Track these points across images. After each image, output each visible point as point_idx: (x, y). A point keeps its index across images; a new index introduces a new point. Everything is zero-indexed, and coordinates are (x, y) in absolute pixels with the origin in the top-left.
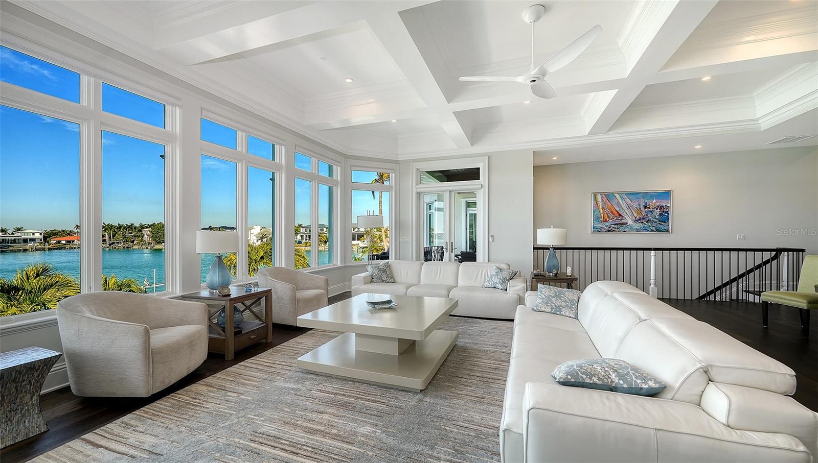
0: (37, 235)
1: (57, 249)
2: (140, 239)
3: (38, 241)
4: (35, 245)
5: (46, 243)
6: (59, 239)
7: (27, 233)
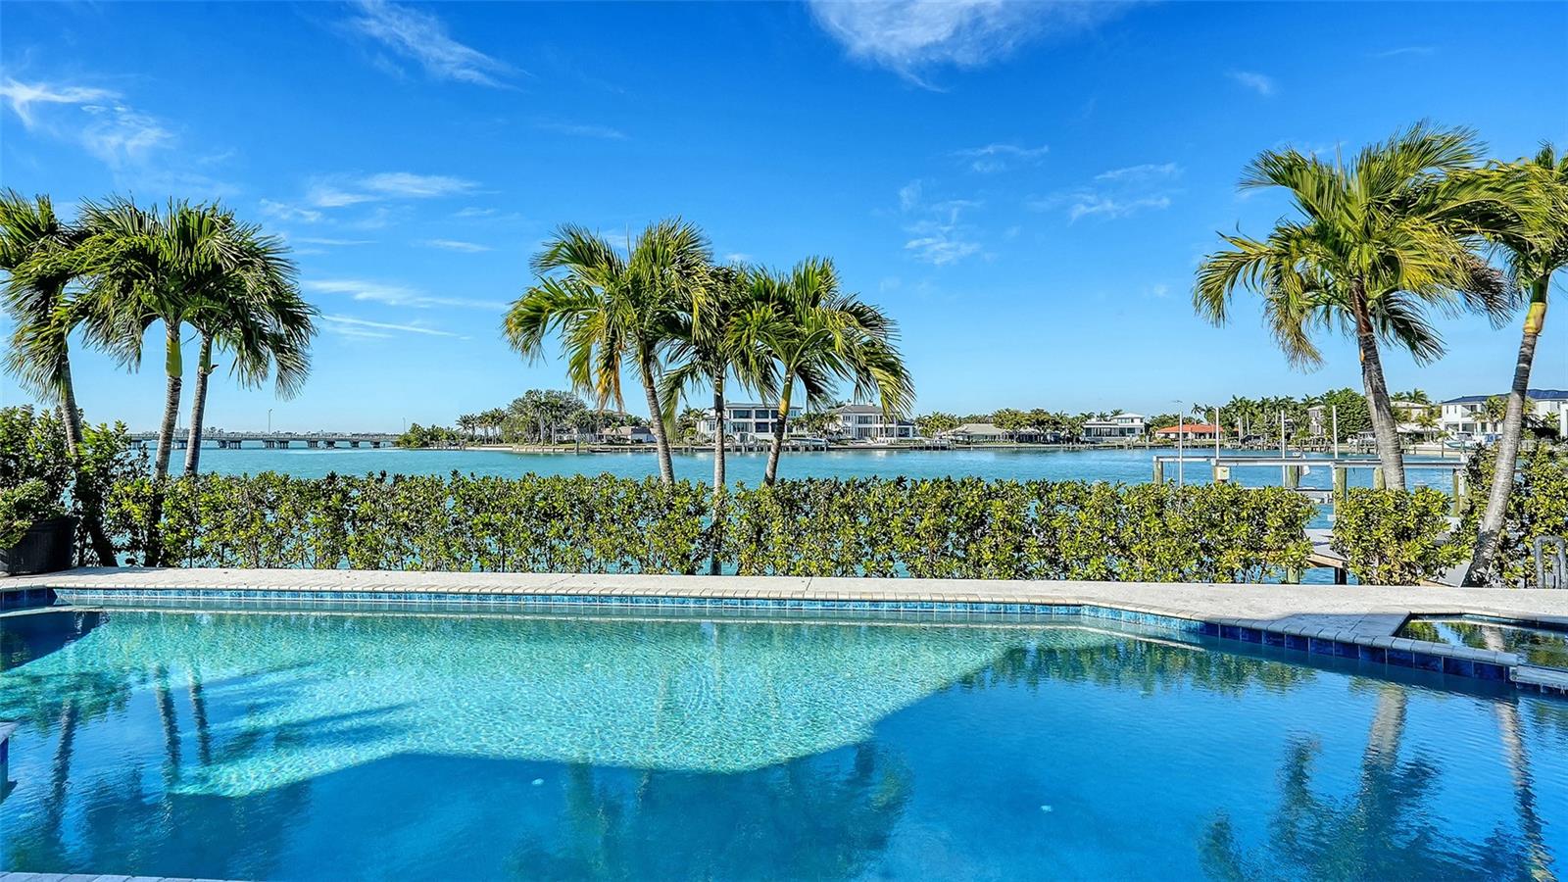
0: (1137, 422)
1: (1161, 447)
2: (1302, 429)
3: (1137, 432)
4: (1134, 439)
5: (1148, 437)
6: (1167, 430)
7: (1126, 419)
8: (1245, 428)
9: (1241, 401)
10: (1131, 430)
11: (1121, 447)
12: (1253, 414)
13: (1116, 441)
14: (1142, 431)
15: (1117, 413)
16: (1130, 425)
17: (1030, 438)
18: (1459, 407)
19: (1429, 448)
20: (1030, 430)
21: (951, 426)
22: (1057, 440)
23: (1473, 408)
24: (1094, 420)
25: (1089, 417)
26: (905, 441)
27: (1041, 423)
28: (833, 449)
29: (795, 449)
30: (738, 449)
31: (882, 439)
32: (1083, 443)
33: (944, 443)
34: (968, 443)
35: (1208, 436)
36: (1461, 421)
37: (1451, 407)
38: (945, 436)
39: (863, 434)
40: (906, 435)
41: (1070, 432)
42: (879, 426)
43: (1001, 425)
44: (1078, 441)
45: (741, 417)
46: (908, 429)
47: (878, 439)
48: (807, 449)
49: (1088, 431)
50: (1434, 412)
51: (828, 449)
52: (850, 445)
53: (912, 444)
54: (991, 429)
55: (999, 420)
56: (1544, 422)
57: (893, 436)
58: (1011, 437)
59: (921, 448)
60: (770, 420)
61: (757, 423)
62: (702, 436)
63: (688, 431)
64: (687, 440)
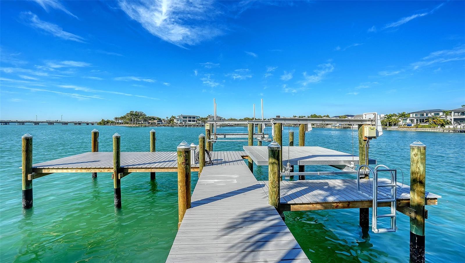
29: (198, 126)
30: (184, 126)
45: (185, 118)
48: (200, 126)
60: (192, 119)
61: (189, 120)
62: (175, 123)
63: (171, 121)
64: (171, 123)
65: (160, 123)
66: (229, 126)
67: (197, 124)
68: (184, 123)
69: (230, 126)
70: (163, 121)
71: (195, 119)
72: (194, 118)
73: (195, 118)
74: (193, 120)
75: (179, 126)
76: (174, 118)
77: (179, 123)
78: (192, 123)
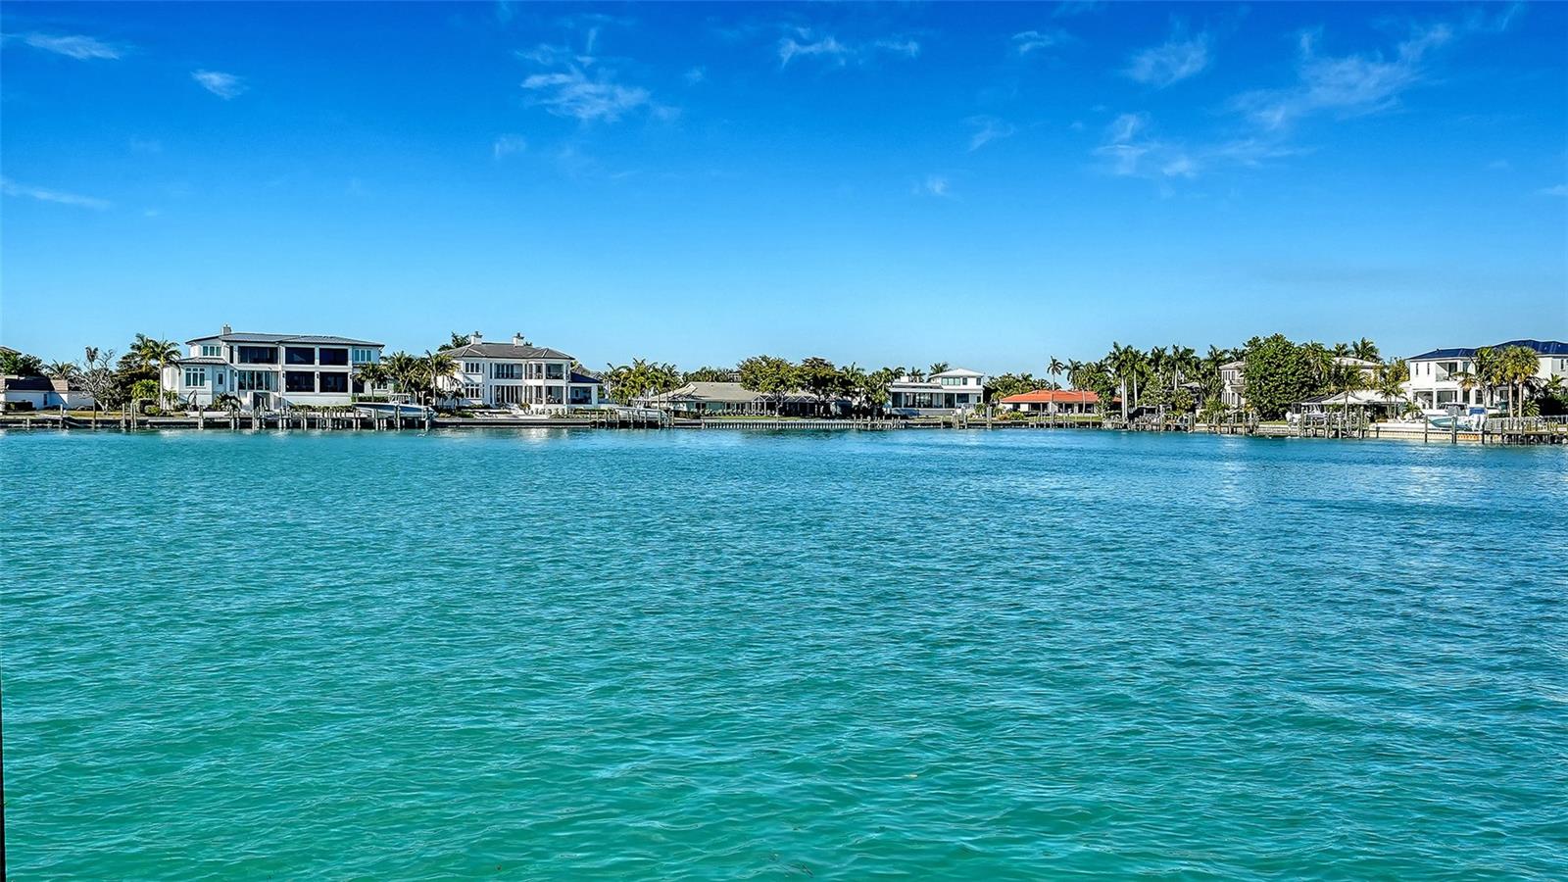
0: (972, 384)
1: (1010, 427)
2: (1211, 399)
3: (973, 401)
4: (968, 411)
5: (989, 409)
6: (1016, 398)
7: (954, 377)
8: (1130, 396)
9: (1126, 352)
10: (964, 397)
11: (948, 425)
12: (1142, 374)
13: (940, 415)
14: (979, 399)
15: (939, 369)
16: (957, 388)
17: (802, 409)
18: (1433, 364)
19: (1393, 428)
20: (802, 394)
21: (666, 384)
22: (847, 411)
23: (1452, 367)
24: (904, 379)
25: (897, 374)
26: (583, 412)
27: (820, 383)
28: (444, 425)
29: (367, 424)
30: (245, 423)
31: (540, 407)
32: (889, 417)
33: (653, 414)
34: (698, 414)
35: (1076, 408)
36: (1435, 386)
37: (1423, 365)
38: (654, 402)
39: (507, 397)
40: (586, 400)
41: (868, 399)
42: (534, 382)
43: (754, 385)
44: (880, 414)
45: (256, 361)
46: (588, 390)
47: (533, 407)
48: (391, 425)
49: (896, 397)
50: (1400, 373)
51: (434, 425)
52: (478, 417)
53: (595, 417)
54: (736, 392)
55: (750, 374)
56: (1545, 390)
57: (560, 402)
58: (771, 406)
59: (611, 425)
60: (317, 368)
61: (289, 374)
62: (171, 396)
63: (137, 388)
64: (136, 403)
65: (35, 397)
66: (624, 424)
67: (363, 412)
68: (247, 399)
69: (638, 425)
70: (60, 385)
71: (347, 368)
72: (334, 355)
73: (344, 362)
74: (323, 375)
75: (210, 424)
76: (158, 351)
77: (205, 395)
78: (317, 398)
